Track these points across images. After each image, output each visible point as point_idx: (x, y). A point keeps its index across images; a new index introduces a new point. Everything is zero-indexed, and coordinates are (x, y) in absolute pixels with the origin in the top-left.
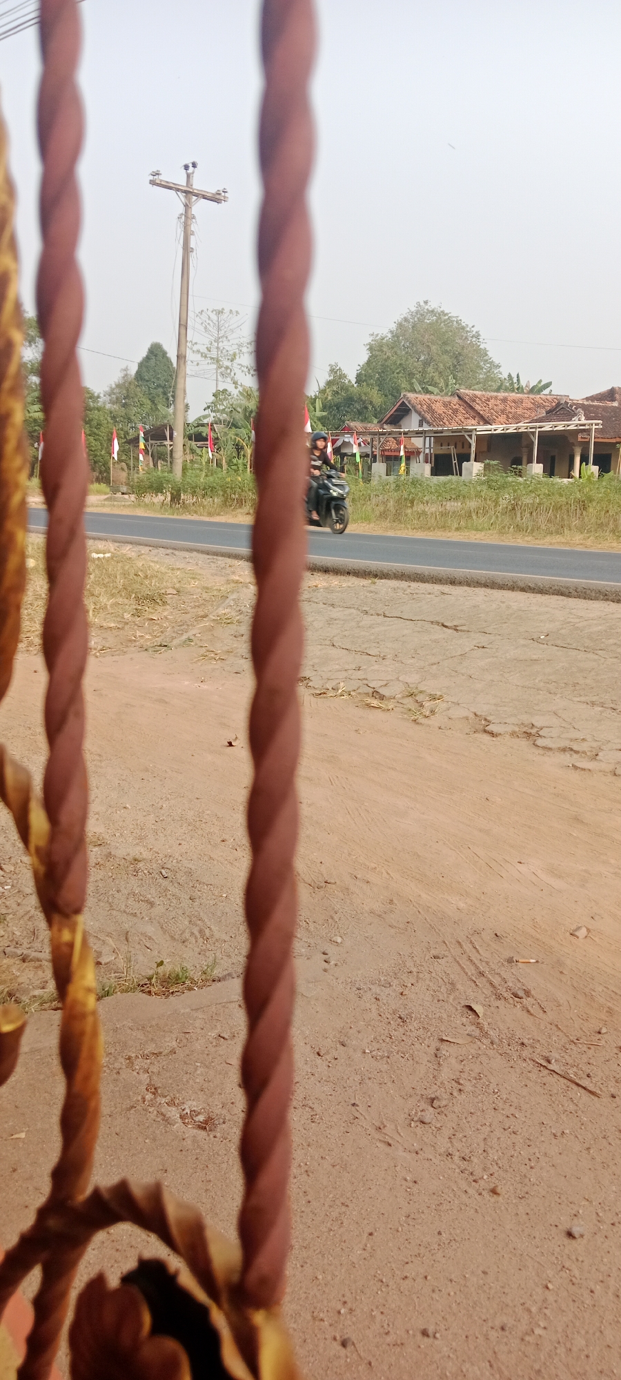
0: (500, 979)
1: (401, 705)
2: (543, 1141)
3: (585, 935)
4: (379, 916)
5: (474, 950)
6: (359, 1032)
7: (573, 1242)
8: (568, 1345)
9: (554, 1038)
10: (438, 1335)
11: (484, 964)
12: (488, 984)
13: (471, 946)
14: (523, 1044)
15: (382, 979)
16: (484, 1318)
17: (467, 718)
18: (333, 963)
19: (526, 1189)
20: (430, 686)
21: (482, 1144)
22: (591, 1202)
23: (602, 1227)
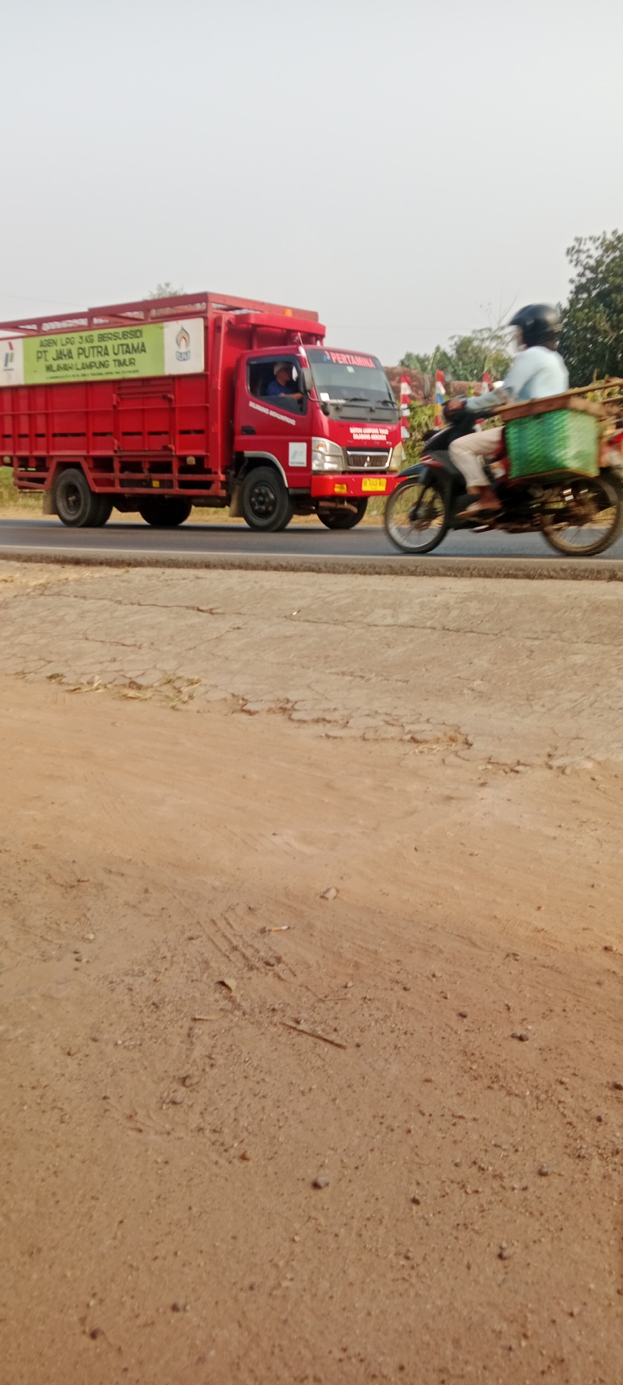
0: (252, 951)
1: (159, 693)
2: (292, 1101)
3: (334, 896)
4: (134, 907)
5: (228, 927)
6: (111, 1025)
7: (320, 1193)
8: (314, 1291)
9: (304, 999)
10: (188, 1307)
11: (238, 938)
12: (241, 958)
13: (224, 922)
14: (274, 1010)
15: (136, 969)
16: (233, 1281)
17: (225, 700)
18: (84, 960)
19: (275, 1149)
20: (187, 672)
21: (233, 1114)
22: (336, 1150)
23: (346, 1173)
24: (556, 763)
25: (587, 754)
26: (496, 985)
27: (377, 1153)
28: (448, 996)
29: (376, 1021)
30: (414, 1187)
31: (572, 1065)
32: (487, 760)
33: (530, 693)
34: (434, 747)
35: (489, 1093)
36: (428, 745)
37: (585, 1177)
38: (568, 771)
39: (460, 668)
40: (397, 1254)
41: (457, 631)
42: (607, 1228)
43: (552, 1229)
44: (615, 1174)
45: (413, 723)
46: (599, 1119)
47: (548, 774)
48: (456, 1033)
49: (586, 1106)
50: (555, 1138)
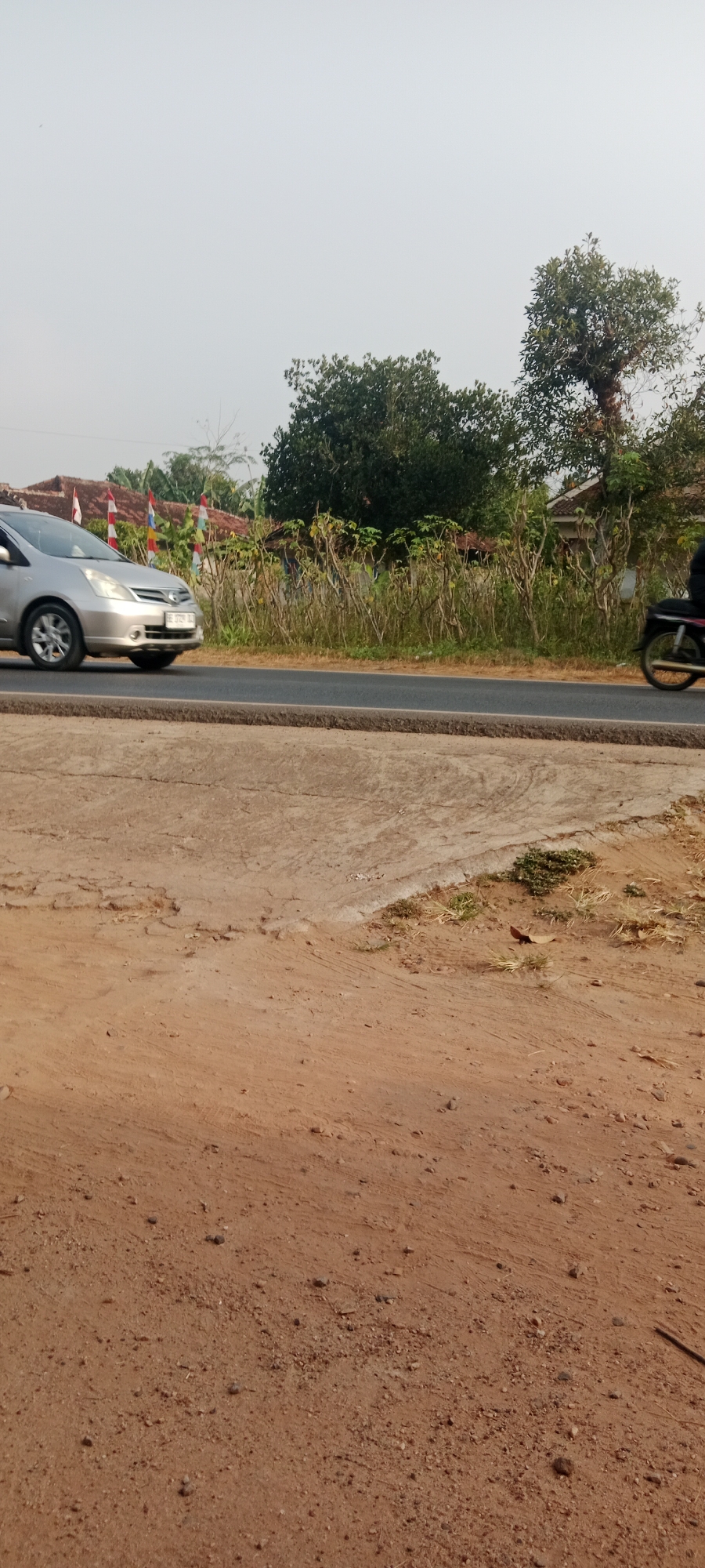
23: (5, 1421)
24: (269, 927)
25: (302, 917)
26: (191, 1183)
27: (43, 1393)
28: (136, 1202)
29: (50, 1239)
30: (86, 1427)
31: (270, 1264)
32: (195, 927)
33: (244, 850)
34: (136, 914)
35: (178, 1308)
36: (130, 913)
37: (279, 1390)
38: (282, 936)
39: (168, 823)
40: (63, 1508)
41: (166, 781)
42: (300, 1444)
43: (239, 1453)
44: (312, 1381)
45: (112, 887)
46: (297, 1323)
47: (261, 939)
48: (143, 1242)
49: (283, 1310)
50: (248, 1350)
